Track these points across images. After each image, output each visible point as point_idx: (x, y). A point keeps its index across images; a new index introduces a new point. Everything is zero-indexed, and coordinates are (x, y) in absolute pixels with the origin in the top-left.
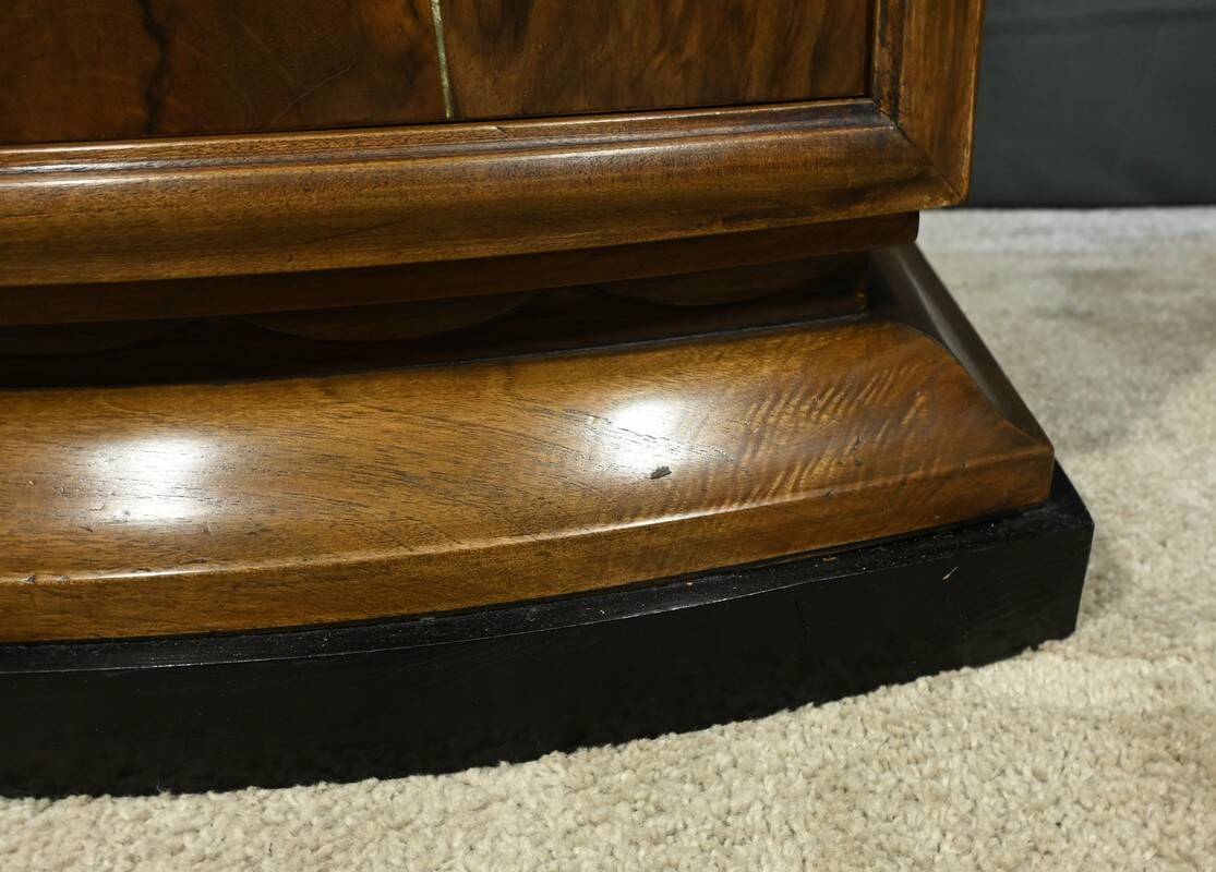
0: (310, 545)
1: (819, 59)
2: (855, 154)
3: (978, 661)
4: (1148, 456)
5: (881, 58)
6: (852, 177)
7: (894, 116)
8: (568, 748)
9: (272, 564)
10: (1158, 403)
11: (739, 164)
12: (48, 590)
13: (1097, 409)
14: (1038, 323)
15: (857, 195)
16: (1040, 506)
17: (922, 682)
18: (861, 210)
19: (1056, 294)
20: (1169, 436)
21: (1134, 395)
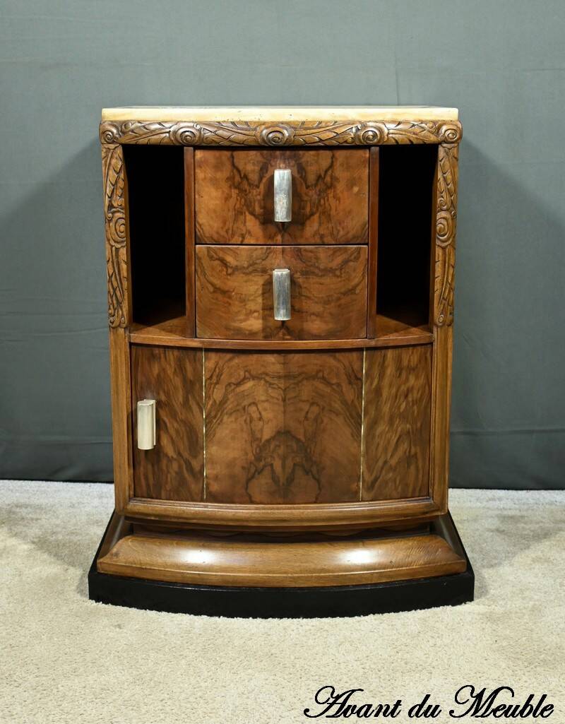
0: (333, 572)
1: (420, 490)
2: (427, 506)
4: (505, 570)
5: (430, 491)
6: (426, 510)
7: (433, 499)
8: (374, 614)
9: (327, 574)
10: (513, 557)
11: (407, 508)
12: (290, 577)
13: (495, 558)
14: (487, 533)
15: (427, 513)
16: (465, 572)
17: (441, 607)
18: (428, 515)
19: (496, 523)
21: (507, 554)
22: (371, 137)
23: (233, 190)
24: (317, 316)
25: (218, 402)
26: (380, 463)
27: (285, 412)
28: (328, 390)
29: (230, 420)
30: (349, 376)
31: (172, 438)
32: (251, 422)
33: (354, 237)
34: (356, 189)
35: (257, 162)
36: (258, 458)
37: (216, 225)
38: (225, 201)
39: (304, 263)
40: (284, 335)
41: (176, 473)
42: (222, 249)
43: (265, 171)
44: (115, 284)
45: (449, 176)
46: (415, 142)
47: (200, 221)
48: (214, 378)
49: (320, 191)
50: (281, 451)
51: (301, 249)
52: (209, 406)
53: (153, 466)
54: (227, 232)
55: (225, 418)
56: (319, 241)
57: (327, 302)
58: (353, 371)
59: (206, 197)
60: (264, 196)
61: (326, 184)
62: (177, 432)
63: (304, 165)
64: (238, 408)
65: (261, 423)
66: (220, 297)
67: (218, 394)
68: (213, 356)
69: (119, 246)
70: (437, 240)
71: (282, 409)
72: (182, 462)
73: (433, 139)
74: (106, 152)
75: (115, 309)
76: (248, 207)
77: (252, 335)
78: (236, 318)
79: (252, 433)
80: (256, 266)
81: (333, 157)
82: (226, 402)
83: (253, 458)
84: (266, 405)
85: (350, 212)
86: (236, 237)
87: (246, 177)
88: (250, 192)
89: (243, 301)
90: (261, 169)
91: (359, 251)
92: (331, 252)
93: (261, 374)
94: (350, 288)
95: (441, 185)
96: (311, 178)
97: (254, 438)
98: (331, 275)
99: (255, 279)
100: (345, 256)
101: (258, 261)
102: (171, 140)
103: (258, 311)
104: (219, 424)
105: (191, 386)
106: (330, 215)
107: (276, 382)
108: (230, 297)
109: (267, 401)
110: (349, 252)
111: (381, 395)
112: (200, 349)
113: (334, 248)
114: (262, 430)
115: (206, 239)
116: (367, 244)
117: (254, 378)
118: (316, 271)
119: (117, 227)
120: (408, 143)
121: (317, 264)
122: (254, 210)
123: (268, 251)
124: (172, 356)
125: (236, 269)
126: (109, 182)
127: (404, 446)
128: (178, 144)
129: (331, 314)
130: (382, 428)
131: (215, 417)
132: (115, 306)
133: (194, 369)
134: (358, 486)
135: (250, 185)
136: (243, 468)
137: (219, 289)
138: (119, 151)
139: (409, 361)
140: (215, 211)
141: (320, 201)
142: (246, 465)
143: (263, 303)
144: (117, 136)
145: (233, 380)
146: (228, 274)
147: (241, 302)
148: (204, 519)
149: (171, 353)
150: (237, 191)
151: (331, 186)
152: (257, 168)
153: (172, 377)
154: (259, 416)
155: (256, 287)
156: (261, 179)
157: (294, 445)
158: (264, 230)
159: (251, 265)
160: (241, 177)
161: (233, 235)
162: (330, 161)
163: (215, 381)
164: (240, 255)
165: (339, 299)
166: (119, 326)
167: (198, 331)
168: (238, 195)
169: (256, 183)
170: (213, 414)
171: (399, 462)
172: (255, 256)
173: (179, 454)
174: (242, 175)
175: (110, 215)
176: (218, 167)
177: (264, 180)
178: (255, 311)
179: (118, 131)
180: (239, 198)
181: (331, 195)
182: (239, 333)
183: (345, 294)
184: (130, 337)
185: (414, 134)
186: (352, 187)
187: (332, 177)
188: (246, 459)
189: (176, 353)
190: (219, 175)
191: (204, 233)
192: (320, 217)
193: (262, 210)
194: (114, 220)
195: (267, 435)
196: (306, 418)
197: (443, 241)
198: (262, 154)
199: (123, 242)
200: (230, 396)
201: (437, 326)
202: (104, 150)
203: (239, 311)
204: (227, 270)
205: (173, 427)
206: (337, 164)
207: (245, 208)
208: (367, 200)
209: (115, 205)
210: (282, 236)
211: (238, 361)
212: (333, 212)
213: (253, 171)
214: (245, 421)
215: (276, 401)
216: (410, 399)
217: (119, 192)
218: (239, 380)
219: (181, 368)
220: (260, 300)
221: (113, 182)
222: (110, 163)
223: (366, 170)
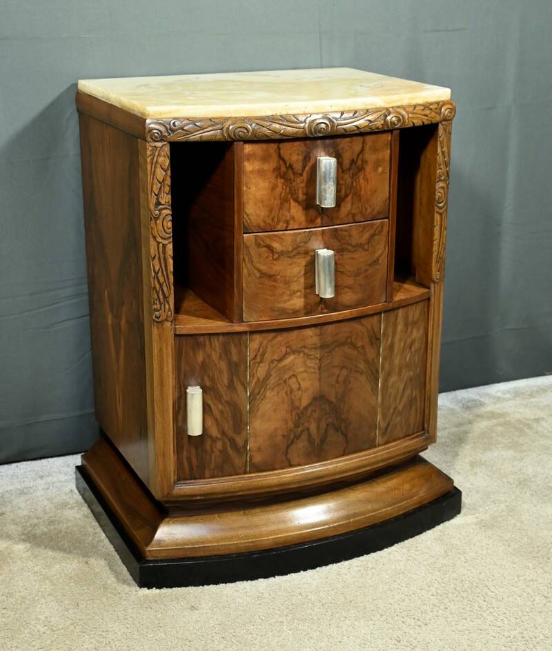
1: (418, 427)
3: (449, 520)
5: (426, 426)
7: (428, 433)
12: (332, 527)
16: (453, 490)
17: (442, 524)
20: (459, 473)
23: (279, 180)
24: (349, 288)
25: (261, 379)
26: (392, 410)
27: (320, 379)
28: (355, 353)
29: (273, 393)
30: (370, 338)
31: (216, 420)
32: (291, 393)
33: (379, 213)
34: (380, 169)
35: (302, 151)
36: (297, 425)
37: (263, 213)
38: (272, 191)
39: (340, 241)
40: (322, 309)
41: (221, 451)
42: (269, 237)
43: (307, 159)
44: (162, 280)
46: (426, 123)
47: (247, 211)
48: (258, 357)
49: (353, 174)
50: (316, 415)
51: (337, 229)
52: (253, 385)
53: (196, 448)
54: (273, 219)
55: (268, 393)
56: (351, 220)
57: (357, 275)
58: (374, 332)
59: (253, 189)
60: (306, 184)
61: (357, 168)
62: (222, 413)
63: (340, 151)
64: (280, 382)
65: (300, 392)
66: (267, 282)
67: (261, 372)
68: (258, 338)
69: (165, 242)
70: (436, 208)
71: (318, 376)
72: (227, 440)
73: (437, 118)
74: (152, 150)
75: (161, 304)
76: (292, 195)
77: (295, 313)
78: (280, 300)
79: (292, 402)
80: (300, 249)
81: (364, 142)
82: (269, 378)
83: (292, 426)
84: (305, 375)
85: (375, 191)
86: (281, 224)
87: (291, 166)
88: (294, 181)
89: (287, 283)
90: (305, 158)
91: (382, 224)
92: (361, 229)
93: (300, 348)
94: (375, 259)
95: (440, 159)
96: (346, 163)
97: (293, 407)
98: (361, 249)
99: (299, 261)
100: (372, 231)
101: (302, 244)
102: (224, 136)
103: (300, 291)
104: (262, 399)
105: (236, 369)
106: (360, 195)
107: (312, 353)
108: (275, 281)
109: (305, 371)
110: (375, 227)
111: (394, 350)
112: (245, 333)
113: (364, 225)
114: (300, 399)
115: (252, 228)
116: (387, 218)
117: (294, 352)
118: (350, 248)
119: (165, 224)
120: (422, 124)
121: (350, 241)
122: (298, 197)
123: (311, 234)
124: (216, 343)
125: (282, 253)
126: (156, 181)
127: (408, 392)
128: (229, 140)
129: (360, 285)
130: (393, 379)
131: (259, 393)
132: (162, 300)
133: (240, 352)
134: (375, 434)
135: (294, 173)
136: (284, 436)
137: (265, 274)
138: (167, 149)
139: (413, 316)
140: (262, 201)
141: (352, 183)
142: (285, 433)
143: (305, 283)
144: (166, 134)
145: (276, 357)
146: (273, 259)
147: (286, 284)
148: (250, 490)
149: (216, 339)
150: (282, 181)
151: (361, 169)
152: (301, 158)
153: (217, 362)
154: (298, 386)
155: (299, 268)
156: (304, 167)
157: (327, 408)
158: (306, 215)
159: (294, 249)
160: (286, 167)
161: (278, 221)
162: (361, 146)
163: (259, 360)
164: (284, 240)
165: (367, 270)
166: (166, 320)
167: (244, 315)
168: (283, 184)
169: (300, 172)
170: (257, 391)
171: (404, 407)
172: (298, 240)
173: (224, 433)
174: (288, 165)
175: (157, 212)
176: (265, 159)
177: (307, 168)
178: (298, 291)
179: (167, 129)
180: (284, 187)
181: (361, 177)
182: (284, 313)
183: (370, 265)
184: (175, 329)
185: (426, 115)
186: (377, 168)
187: (362, 160)
188: (287, 427)
189: (221, 338)
190: (266, 167)
191: (251, 221)
192: (352, 198)
193: (305, 197)
194: (162, 217)
195: (305, 402)
196: (337, 382)
197: (441, 208)
198: (305, 144)
199: (170, 238)
200: (272, 372)
201: (434, 283)
202: (150, 149)
203: (283, 293)
204: (273, 255)
205: (218, 408)
206: (367, 148)
207: (290, 196)
208: (388, 178)
209: (163, 202)
210: (322, 219)
211: (280, 338)
212: (363, 192)
213: (297, 161)
214: (286, 393)
215: (312, 370)
216: (413, 349)
217: (167, 189)
218: (281, 356)
219: (226, 352)
220: (302, 280)
221: (161, 181)
222: (157, 162)
223: (389, 151)
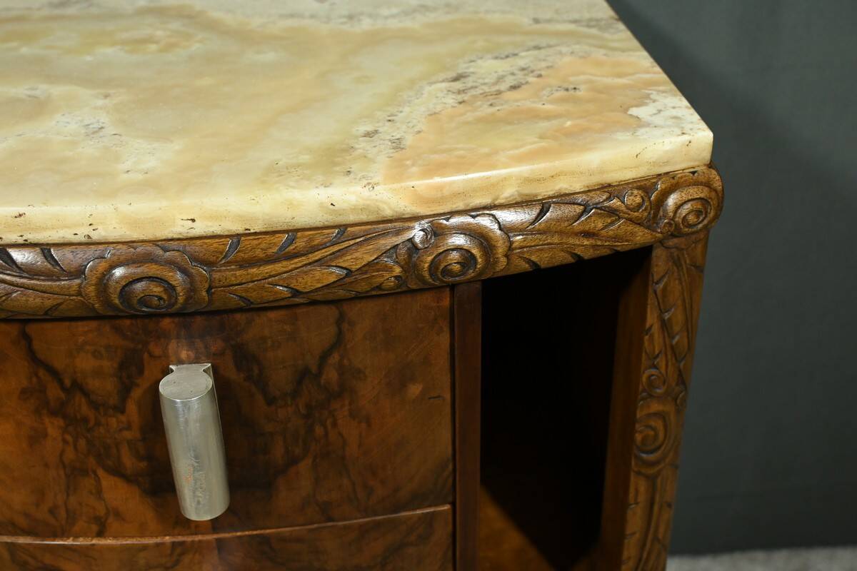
22: (457, 267)
23: (47, 420)
34: (415, 390)
35: (107, 347)
37: (18, 497)
39: (283, 565)
43: (134, 369)
45: (676, 316)
46: (587, 255)
49: (308, 406)
51: (265, 540)
54: (52, 513)
56: (316, 516)
60: (142, 432)
61: (325, 389)
63: (251, 347)
73: (641, 236)
81: (340, 320)
85: (400, 444)
86: (81, 524)
87: (77, 387)
88: (98, 424)
90: (122, 366)
91: (429, 521)
95: (654, 341)
96: (281, 379)
100: (393, 537)
106: (343, 458)
110: (405, 526)
116: (451, 503)
120: (570, 260)
121: (317, 564)
122: (120, 461)
123: (179, 550)
135: (95, 405)
141: (311, 430)
150: (60, 422)
151: (342, 392)
152: (108, 365)
156: (126, 390)
158: (159, 506)
160: (64, 388)
161: (72, 519)
162: (333, 330)
168: (64, 431)
169: (113, 402)
174: (68, 382)
177: (138, 393)
180: (68, 438)
181: (343, 413)
185: (586, 234)
187: (342, 370)
192: (315, 466)
197: (651, 464)
207: (92, 461)
208: (448, 409)
212: (352, 451)
213: (98, 372)
223: (445, 339)
